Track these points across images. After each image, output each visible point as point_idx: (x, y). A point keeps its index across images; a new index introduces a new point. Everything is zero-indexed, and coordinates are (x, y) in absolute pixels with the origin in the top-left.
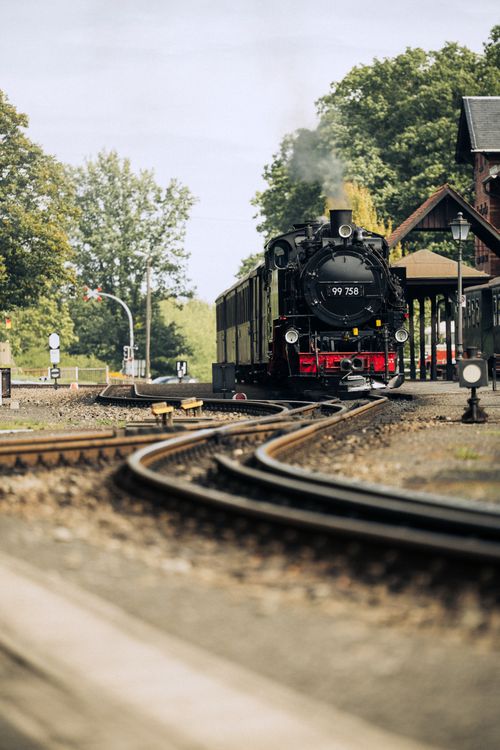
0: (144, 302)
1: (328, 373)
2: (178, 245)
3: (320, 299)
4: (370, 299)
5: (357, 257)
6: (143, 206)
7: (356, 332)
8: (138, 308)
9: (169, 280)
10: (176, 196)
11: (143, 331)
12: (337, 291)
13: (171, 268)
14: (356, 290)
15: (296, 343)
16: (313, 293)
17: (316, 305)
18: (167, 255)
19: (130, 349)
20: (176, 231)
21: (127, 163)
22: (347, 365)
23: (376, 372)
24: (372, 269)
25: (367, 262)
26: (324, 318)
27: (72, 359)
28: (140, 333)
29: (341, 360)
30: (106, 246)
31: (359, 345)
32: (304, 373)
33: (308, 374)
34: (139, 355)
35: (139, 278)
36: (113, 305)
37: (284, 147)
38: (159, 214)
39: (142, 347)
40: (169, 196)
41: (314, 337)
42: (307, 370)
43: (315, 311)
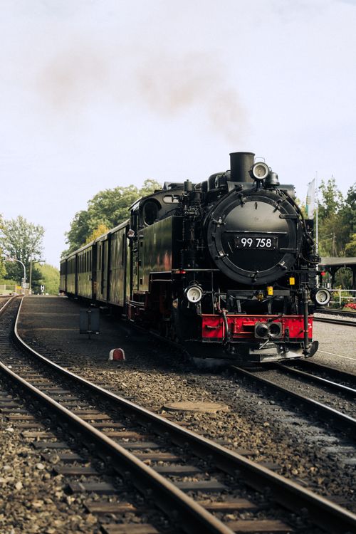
0: (30, 263)
1: (234, 340)
2: (40, 246)
3: (226, 250)
4: (284, 252)
5: (271, 203)
6: (30, 233)
7: (271, 291)
8: (28, 265)
9: (37, 257)
10: (40, 229)
11: (29, 273)
12: (246, 242)
13: (38, 253)
14: (269, 241)
15: (198, 302)
16: (219, 243)
17: (221, 258)
18: (37, 249)
19: (24, 279)
20: (40, 241)
21: (25, 220)
22: (263, 332)
23: (291, 340)
24: (286, 218)
25: (282, 211)
26: (229, 274)
27: (6, 281)
28: (28, 273)
29: (257, 324)
30: (18, 245)
31: (269, 306)
32: (207, 339)
33: (212, 339)
34: (27, 281)
35: (29, 256)
36: (20, 264)
37: (76, 216)
38: (35, 236)
39: (28, 278)
40: (38, 230)
41: (217, 296)
42: (211, 335)
43: (220, 265)
